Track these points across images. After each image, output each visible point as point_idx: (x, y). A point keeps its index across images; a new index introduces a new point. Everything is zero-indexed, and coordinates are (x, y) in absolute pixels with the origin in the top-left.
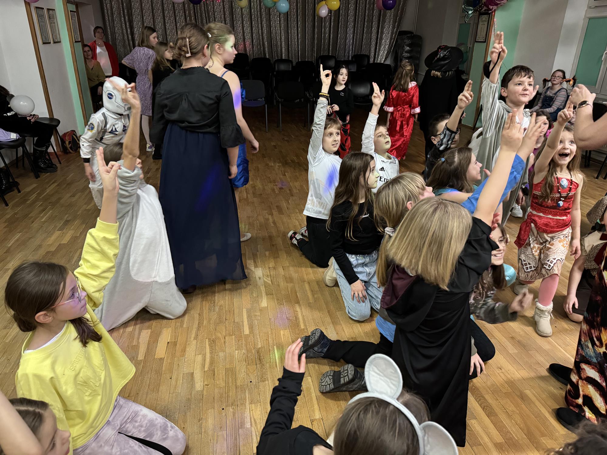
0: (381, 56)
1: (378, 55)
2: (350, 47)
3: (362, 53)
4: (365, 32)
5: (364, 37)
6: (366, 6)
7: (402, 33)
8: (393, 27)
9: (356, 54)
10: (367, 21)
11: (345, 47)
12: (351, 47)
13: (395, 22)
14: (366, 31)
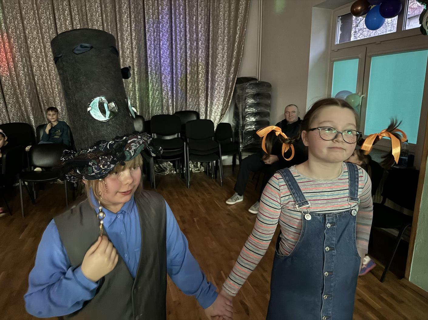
0: (215, 112)
1: (211, 111)
2: (168, 102)
3: (188, 109)
4: (188, 80)
5: (188, 87)
6: (186, 44)
7: (242, 81)
8: (228, 72)
9: (178, 110)
10: (191, 65)
11: (162, 101)
12: (170, 101)
13: (229, 65)
14: (191, 79)
